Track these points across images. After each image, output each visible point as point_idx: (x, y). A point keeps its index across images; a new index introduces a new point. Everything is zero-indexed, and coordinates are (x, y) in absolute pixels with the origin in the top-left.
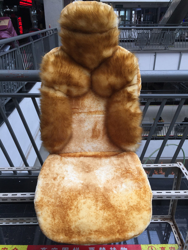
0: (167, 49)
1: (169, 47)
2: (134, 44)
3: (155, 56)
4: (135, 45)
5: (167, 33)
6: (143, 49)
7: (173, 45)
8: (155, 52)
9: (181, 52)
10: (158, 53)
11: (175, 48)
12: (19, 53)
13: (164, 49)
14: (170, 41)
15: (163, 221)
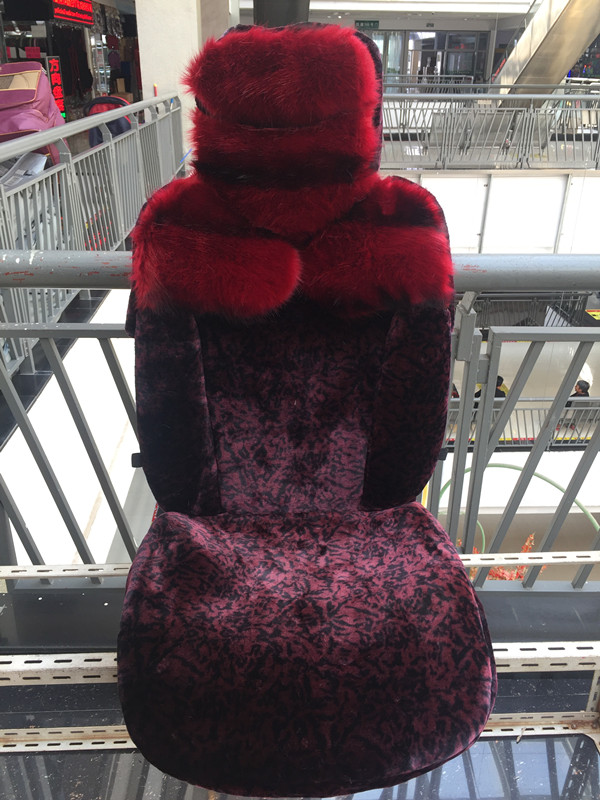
0: (525, 164)
2: (422, 147)
3: (488, 186)
5: (527, 115)
6: (448, 164)
7: (545, 153)
8: (489, 175)
9: (567, 175)
10: (497, 176)
11: (548, 161)
14: (536, 138)
15: (571, 732)
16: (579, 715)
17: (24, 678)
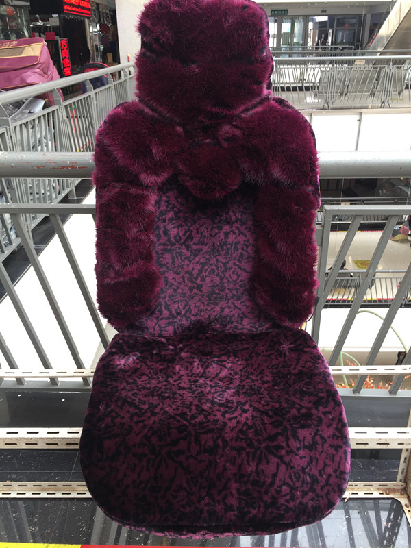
0: (387, 105)
1: (390, 102)
3: (360, 120)
12: (62, 116)
13: (380, 105)
15: (385, 496)
16: (390, 484)
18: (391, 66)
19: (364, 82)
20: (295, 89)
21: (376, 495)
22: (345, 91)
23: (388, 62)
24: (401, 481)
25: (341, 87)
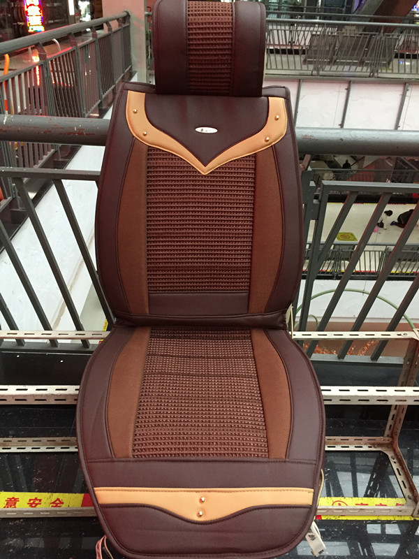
0: (376, 74)
1: (379, 71)
2: (302, 59)
3: (348, 90)
4: (305, 61)
5: (378, 38)
6: (321, 72)
7: (391, 67)
8: (349, 82)
9: (405, 84)
10: (355, 82)
11: (392, 73)
12: (47, 72)
13: (369, 74)
14: (384, 56)
15: (373, 449)
16: (379, 439)
17: (16, 400)
18: (382, 34)
19: (354, 49)
20: (284, 52)
21: (365, 448)
22: (335, 57)
23: (378, 29)
24: (388, 436)
25: (331, 52)
